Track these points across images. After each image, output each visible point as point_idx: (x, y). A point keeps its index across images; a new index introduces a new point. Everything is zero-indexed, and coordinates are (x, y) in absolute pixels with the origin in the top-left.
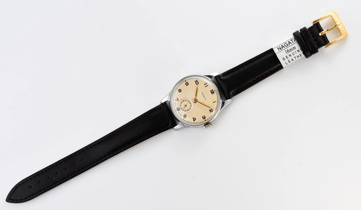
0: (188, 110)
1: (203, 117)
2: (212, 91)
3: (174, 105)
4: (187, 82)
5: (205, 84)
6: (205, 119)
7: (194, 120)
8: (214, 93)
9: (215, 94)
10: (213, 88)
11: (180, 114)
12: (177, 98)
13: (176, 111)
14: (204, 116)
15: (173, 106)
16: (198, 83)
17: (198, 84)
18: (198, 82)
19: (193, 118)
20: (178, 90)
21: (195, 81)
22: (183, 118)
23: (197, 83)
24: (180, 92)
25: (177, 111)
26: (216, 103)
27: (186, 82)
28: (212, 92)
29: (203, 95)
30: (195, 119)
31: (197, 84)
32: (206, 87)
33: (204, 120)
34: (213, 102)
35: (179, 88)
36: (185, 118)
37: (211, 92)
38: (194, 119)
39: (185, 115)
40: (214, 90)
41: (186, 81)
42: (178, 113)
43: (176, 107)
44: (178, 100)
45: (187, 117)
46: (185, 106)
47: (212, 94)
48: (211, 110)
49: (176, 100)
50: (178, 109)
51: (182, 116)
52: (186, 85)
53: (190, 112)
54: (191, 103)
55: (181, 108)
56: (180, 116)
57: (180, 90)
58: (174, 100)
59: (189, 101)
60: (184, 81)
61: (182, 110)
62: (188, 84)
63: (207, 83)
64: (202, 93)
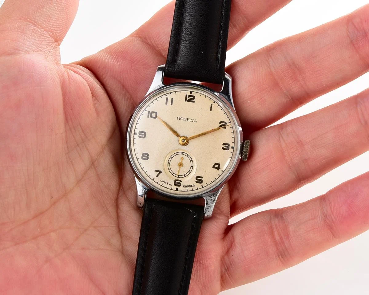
0: (192, 167)
1: (223, 148)
2: (188, 99)
3: (165, 185)
4: (140, 133)
5: (166, 103)
6: (230, 147)
7: (219, 168)
8: (194, 97)
9: (197, 96)
10: (184, 94)
11: (188, 186)
12: (156, 171)
13: (177, 189)
14: (224, 144)
15: (165, 189)
16: (156, 113)
18: (153, 112)
19: (214, 167)
20: (142, 158)
21: (148, 117)
22: (199, 185)
23: (154, 115)
24: (148, 159)
25: (180, 188)
26: (215, 106)
27: (138, 135)
28: (190, 99)
29: (184, 119)
30: (219, 165)
31: (155, 118)
32: (172, 104)
33: (231, 150)
34: (211, 110)
35: (140, 156)
36: (201, 182)
37: (190, 101)
38: (217, 166)
39: (197, 177)
40: (188, 94)
41: (136, 134)
42: (184, 189)
43: (169, 185)
44: (160, 172)
45: (202, 177)
46: (181, 165)
47: (194, 102)
48: (222, 124)
49: (157, 176)
50: (177, 183)
51: (194, 186)
52: (144, 138)
53: (197, 165)
54: (182, 153)
55: (179, 177)
56: (192, 187)
57: (145, 155)
58: (154, 179)
59: (176, 153)
60: (133, 135)
61: (184, 177)
62: (144, 134)
63: (167, 97)
64: (179, 118)
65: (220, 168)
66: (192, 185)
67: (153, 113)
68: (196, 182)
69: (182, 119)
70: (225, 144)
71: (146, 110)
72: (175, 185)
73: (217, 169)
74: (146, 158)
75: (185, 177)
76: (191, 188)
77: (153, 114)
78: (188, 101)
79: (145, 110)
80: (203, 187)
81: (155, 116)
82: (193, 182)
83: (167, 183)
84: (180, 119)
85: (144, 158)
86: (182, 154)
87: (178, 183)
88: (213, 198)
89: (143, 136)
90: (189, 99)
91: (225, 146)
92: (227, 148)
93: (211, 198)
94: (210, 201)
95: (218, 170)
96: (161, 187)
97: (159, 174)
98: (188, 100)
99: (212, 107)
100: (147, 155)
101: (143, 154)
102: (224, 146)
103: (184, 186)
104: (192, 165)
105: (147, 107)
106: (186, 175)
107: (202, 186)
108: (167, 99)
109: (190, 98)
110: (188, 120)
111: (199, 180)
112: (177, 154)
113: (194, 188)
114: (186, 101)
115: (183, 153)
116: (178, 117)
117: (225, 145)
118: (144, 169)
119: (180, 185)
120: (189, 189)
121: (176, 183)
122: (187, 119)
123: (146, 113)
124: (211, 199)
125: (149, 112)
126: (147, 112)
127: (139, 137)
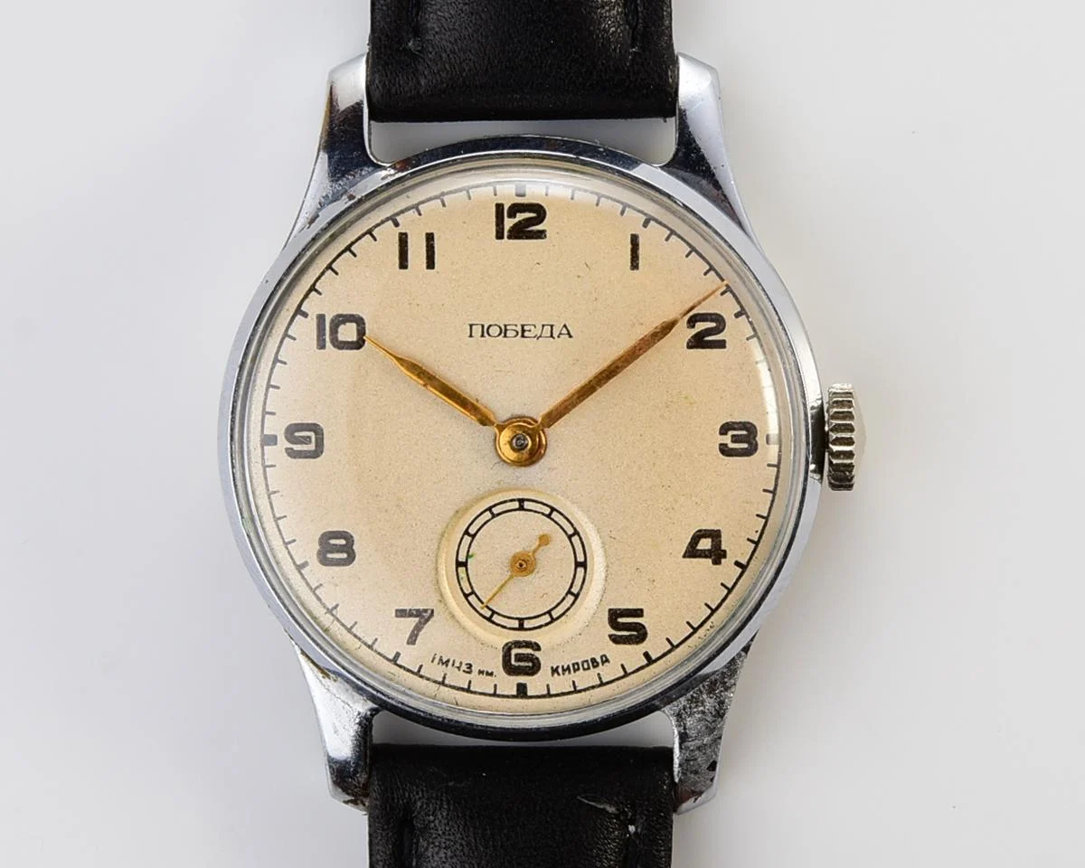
0: (584, 565)
1: (725, 450)
2: (509, 223)
3: (459, 678)
4: (291, 432)
5: (403, 264)
6: (761, 439)
7: (717, 555)
8: (540, 212)
9: (554, 202)
10: (485, 201)
11: (576, 667)
12: (401, 613)
13: (522, 691)
14: (724, 429)
15: (462, 698)
16: (359, 321)
17: (361, 332)
18: (342, 319)
19: (692, 552)
20: (325, 561)
21: (322, 346)
22: (631, 655)
23: (348, 332)
24: (351, 557)
25: (535, 684)
26: (652, 239)
27: (283, 443)
28: (523, 224)
29: (504, 332)
30: (715, 535)
31: (359, 344)
32: (431, 264)
33: (767, 452)
34: (635, 265)
35: (307, 550)
36: (640, 635)
37: (520, 232)
38: (705, 544)
39: (614, 616)
40: (509, 198)
41: (269, 440)
42: (561, 683)
43: (481, 672)
44: (423, 616)
45: (642, 610)
46: (523, 565)
47: (540, 235)
48: (701, 326)
49: (412, 640)
50: (519, 658)
51: (607, 661)
52: (316, 454)
53: (606, 555)
54: (521, 501)
55: (521, 628)
56: (597, 670)
57: (333, 542)
58: (398, 655)
59: (490, 509)
60: (259, 450)
61: (547, 624)
62: (312, 434)
63: (401, 229)
64: (477, 330)
65: (724, 554)
66: (593, 660)
67: (344, 322)
68: (615, 640)
69: (495, 330)
70: (735, 429)
71: (305, 315)
72: (510, 670)
73: (709, 561)
74: (345, 556)
75: (553, 620)
76: (594, 672)
77: (342, 329)
78: (509, 237)
79: (299, 311)
80: (650, 661)
81: (353, 337)
82: (599, 639)
83: (470, 666)
84: (485, 331)
85: (330, 556)
86: (521, 508)
87: (521, 661)
88: (708, 705)
89: (312, 447)
90: (516, 225)
91: (735, 439)
92: (745, 446)
93: (701, 708)
94: (700, 720)
95: (717, 562)
96: (442, 688)
97: (418, 628)
98: (510, 231)
99: (641, 251)
100: (343, 542)
101: (326, 537)
102: (727, 439)
103: (555, 671)
104: (581, 559)
105: (306, 296)
106: (555, 614)
107: (646, 655)
108: (403, 240)
109: (520, 217)
110: (523, 331)
111: (627, 626)
112: (495, 510)
113: (608, 672)
114: (500, 236)
115: (527, 505)
116: (471, 326)
117: (730, 433)
118: (339, 613)
119: (534, 667)
120: (585, 678)
121: (513, 662)
122: (519, 329)
123: (305, 329)
124: (703, 712)
125: (321, 318)
126: (311, 323)
127: (292, 454)
